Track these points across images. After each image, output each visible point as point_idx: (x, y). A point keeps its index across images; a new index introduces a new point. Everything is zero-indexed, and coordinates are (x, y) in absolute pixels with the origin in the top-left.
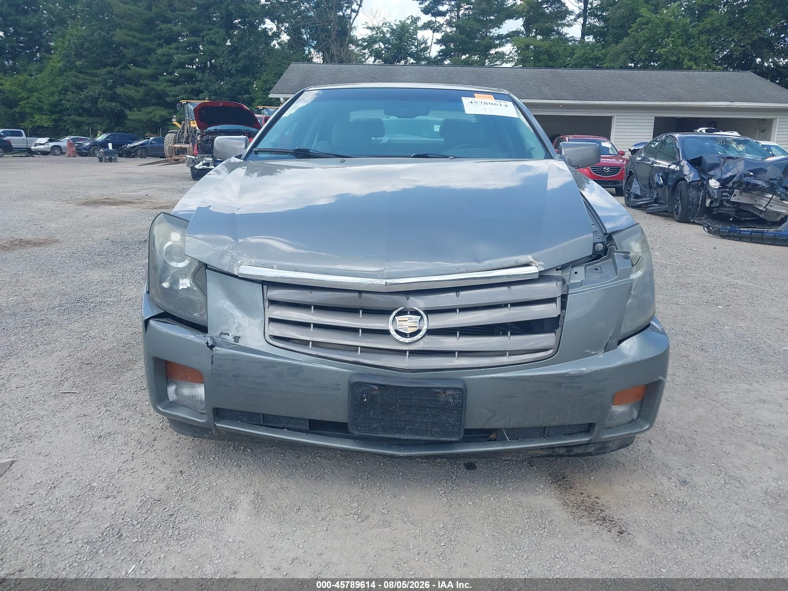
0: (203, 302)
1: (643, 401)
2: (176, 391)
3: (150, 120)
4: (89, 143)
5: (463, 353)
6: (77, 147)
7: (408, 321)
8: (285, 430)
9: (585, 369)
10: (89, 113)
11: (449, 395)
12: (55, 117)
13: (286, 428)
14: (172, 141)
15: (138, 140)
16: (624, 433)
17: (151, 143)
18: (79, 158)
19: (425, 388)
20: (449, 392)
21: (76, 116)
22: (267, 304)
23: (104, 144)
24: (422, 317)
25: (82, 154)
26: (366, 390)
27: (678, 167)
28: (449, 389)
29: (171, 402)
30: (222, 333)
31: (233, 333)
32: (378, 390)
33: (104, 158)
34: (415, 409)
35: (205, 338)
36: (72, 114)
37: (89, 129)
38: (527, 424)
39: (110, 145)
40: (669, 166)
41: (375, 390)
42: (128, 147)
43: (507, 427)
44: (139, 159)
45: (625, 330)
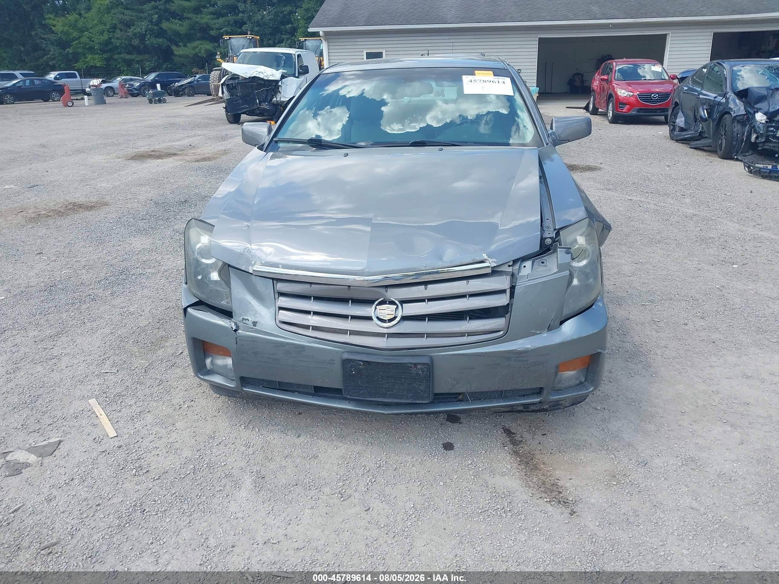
0: (228, 293)
1: (588, 368)
2: (212, 361)
3: (196, 55)
4: (139, 84)
5: (430, 335)
6: (128, 88)
7: (387, 310)
8: (296, 393)
9: (529, 346)
10: (137, 50)
11: (419, 369)
12: (106, 56)
13: (297, 391)
14: (217, 78)
15: (185, 77)
16: (571, 395)
17: (198, 81)
18: (131, 99)
19: (399, 363)
20: (419, 367)
21: (126, 54)
22: (277, 296)
23: (152, 85)
24: (398, 307)
25: (133, 95)
26: (353, 365)
27: (724, 99)
28: (419, 364)
29: (209, 370)
30: (243, 319)
31: (251, 319)
32: (363, 365)
33: (153, 100)
34: (393, 379)
35: (231, 324)
36: (122, 53)
37: (139, 67)
38: (485, 389)
39: (158, 86)
40: (715, 97)
41: (361, 365)
42: (176, 86)
43: (469, 391)
44: (186, 98)
45: (566, 312)
